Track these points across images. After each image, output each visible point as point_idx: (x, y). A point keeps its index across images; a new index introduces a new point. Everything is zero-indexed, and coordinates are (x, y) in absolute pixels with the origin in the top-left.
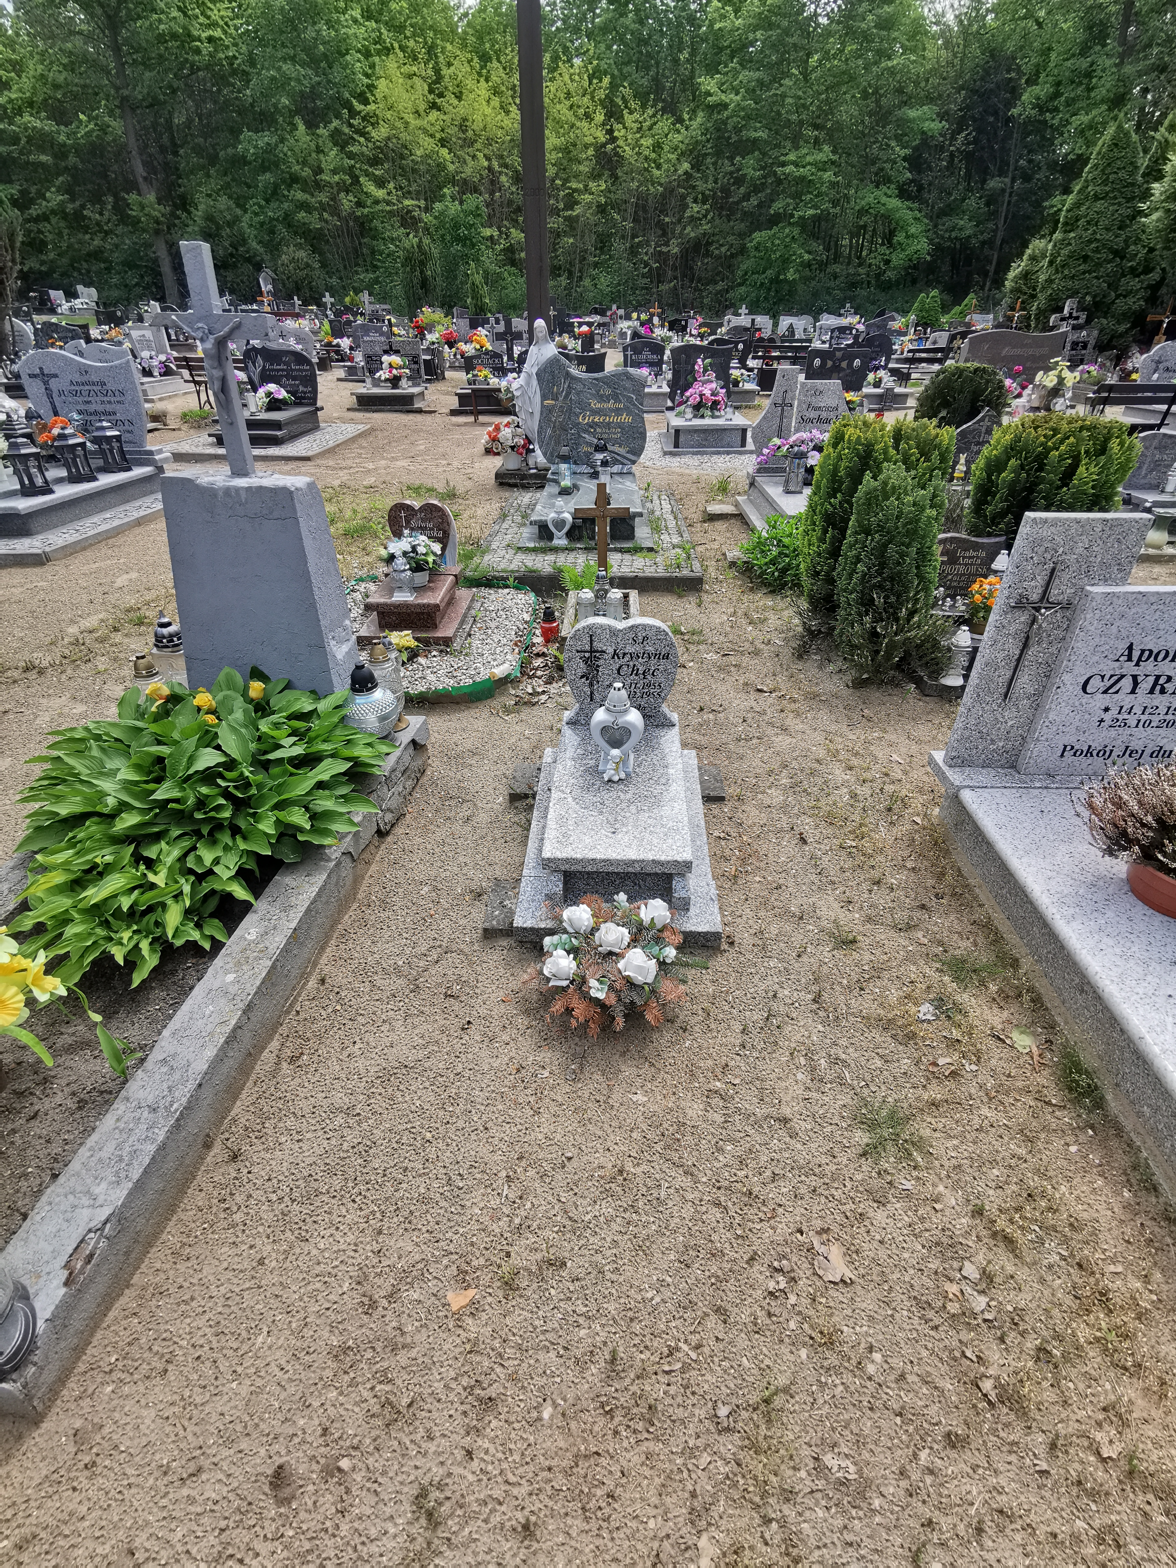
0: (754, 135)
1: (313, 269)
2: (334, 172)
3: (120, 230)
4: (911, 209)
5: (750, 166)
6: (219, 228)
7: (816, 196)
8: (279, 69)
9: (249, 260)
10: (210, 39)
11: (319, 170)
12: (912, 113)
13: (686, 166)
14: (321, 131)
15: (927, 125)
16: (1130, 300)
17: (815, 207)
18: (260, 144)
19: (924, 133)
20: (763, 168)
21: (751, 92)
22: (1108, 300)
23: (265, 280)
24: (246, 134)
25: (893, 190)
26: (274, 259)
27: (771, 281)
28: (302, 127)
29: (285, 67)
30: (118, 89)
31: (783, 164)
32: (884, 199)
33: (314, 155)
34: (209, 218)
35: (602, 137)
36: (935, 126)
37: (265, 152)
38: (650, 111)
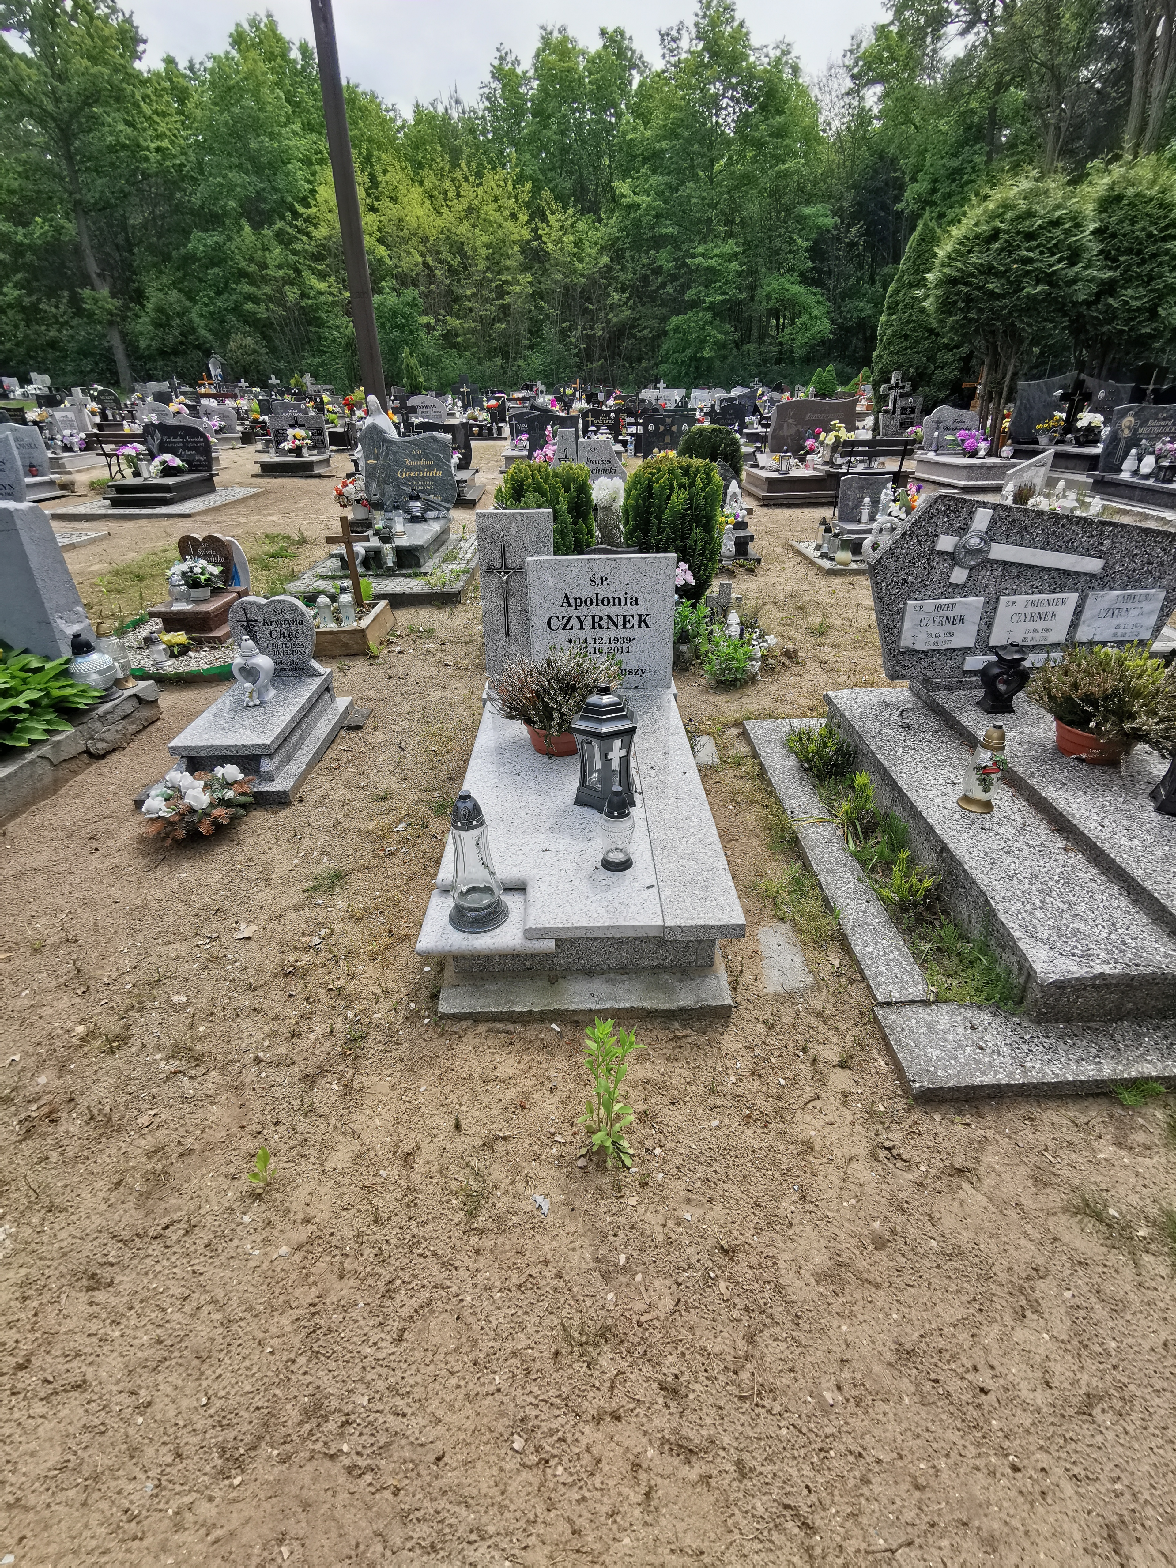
0: (665, 231)
1: (259, 354)
2: (280, 267)
3: (75, 322)
4: (815, 294)
5: (664, 258)
6: (169, 318)
7: (725, 284)
8: (225, 177)
9: (198, 347)
10: (158, 149)
11: (264, 266)
12: (807, 211)
13: (605, 259)
14: (265, 232)
15: (821, 221)
16: (946, 371)
17: (723, 294)
18: (209, 242)
19: (819, 228)
20: (675, 260)
21: (660, 194)
22: (929, 371)
23: (214, 365)
24: (196, 234)
25: (795, 276)
26: (224, 345)
27: (691, 359)
28: (247, 229)
29: (230, 175)
30: (71, 194)
31: (693, 256)
32: (788, 286)
33: (260, 253)
34: (160, 310)
35: (526, 234)
36: (829, 221)
37: (214, 250)
38: (571, 211)
